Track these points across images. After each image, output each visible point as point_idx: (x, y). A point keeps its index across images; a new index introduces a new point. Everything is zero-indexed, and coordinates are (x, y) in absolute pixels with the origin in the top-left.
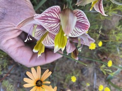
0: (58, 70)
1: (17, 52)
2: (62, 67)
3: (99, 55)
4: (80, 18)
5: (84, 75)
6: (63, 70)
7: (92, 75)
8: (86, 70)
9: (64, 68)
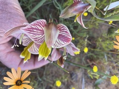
0: (48, 73)
1: (6, 57)
2: (52, 70)
3: (88, 61)
4: (63, 32)
5: (72, 79)
6: (53, 74)
7: (81, 80)
8: (75, 75)
9: (54, 72)
